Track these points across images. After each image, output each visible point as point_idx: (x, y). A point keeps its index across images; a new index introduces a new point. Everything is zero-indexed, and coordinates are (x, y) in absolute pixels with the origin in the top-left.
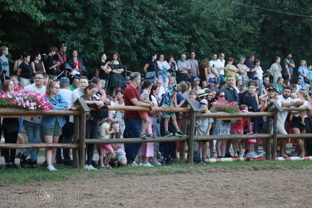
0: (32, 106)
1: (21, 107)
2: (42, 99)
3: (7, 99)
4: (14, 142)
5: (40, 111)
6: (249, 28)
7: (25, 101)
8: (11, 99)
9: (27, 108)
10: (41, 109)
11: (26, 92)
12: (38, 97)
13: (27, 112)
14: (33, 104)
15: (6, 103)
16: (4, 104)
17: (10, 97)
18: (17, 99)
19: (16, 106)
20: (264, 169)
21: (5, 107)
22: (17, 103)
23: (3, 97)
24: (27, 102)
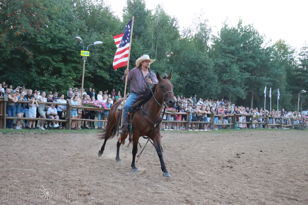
0: (100, 106)
1: (96, 107)
2: (104, 104)
3: (92, 104)
4: (94, 119)
5: (103, 108)
6: (181, 86)
7: (98, 104)
8: (93, 104)
9: (98, 107)
10: (103, 107)
11: (98, 102)
12: (103, 103)
13: (98, 108)
14: (101, 106)
16: (90, 105)
17: (93, 103)
18: (95, 104)
19: (94, 106)
20: (184, 133)
21: (91, 106)
22: (95, 105)
23: (90, 102)
24: (99, 105)
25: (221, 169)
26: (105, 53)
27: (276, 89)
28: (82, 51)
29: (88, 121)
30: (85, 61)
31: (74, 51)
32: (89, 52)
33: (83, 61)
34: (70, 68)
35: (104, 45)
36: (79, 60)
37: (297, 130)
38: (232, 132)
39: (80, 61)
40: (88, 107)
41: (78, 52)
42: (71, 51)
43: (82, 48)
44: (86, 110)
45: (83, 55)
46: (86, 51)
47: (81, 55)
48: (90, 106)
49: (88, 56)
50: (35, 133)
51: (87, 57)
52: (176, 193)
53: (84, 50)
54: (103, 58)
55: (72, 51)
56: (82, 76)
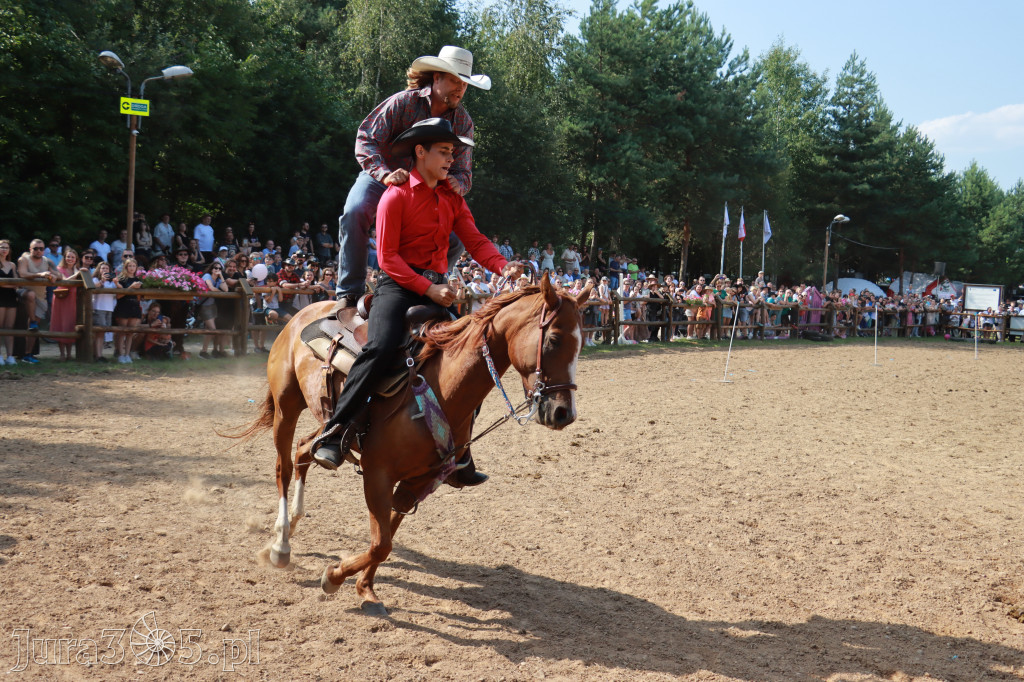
1: (172, 288)
3: (158, 278)
5: (195, 292)
8: (162, 279)
9: (180, 289)
13: (180, 293)
15: (158, 283)
16: (154, 284)
17: (161, 276)
18: (169, 279)
19: (167, 287)
21: (157, 287)
22: (168, 284)
23: (154, 276)
24: (181, 283)
28: (123, 100)
30: (135, 132)
31: (98, 97)
32: (147, 102)
33: (130, 130)
37: (811, 342)
41: (110, 100)
42: (86, 98)
43: (126, 89)
45: (129, 112)
46: (139, 98)
47: (123, 111)
48: (152, 287)
49: (147, 114)
51: (143, 117)
53: (132, 97)
54: (196, 119)
55: (89, 95)
56: (126, 182)
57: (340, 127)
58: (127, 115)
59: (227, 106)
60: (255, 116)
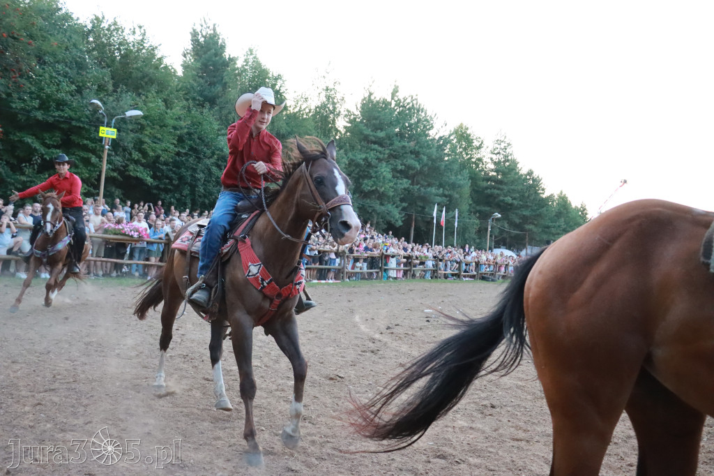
1: (128, 235)
2: (142, 231)
3: (119, 230)
7: (131, 231)
9: (132, 236)
10: (142, 237)
12: (140, 230)
13: (132, 239)
14: (136, 234)
16: (116, 232)
18: (126, 230)
19: (124, 234)
21: (117, 234)
22: (125, 232)
23: (117, 227)
24: (133, 232)
25: (360, 355)
26: (146, 132)
27: (454, 211)
28: (101, 128)
29: (111, 262)
30: (107, 147)
31: (86, 127)
32: (115, 130)
33: (103, 147)
34: (77, 159)
35: (145, 117)
36: (93, 145)
37: (486, 282)
38: (378, 284)
39: (96, 147)
40: (112, 236)
41: (93, 128)
42: (80, 127)
43: (103, 123)
44: (107, 242)
45: (104, 135)
46: (111, 127)
47: (101, 135)
48: (115, 234)
49: (115, 137)
50: (6, 286)
51: (113, 139)
52: (282, 403)
53: (107, 126)
54: (142, 142)
55: (82, 125)
56: (100, 176)
57: (222, 151)
58: (102, 138)
59: (159, 136)
60: (175, 142)
